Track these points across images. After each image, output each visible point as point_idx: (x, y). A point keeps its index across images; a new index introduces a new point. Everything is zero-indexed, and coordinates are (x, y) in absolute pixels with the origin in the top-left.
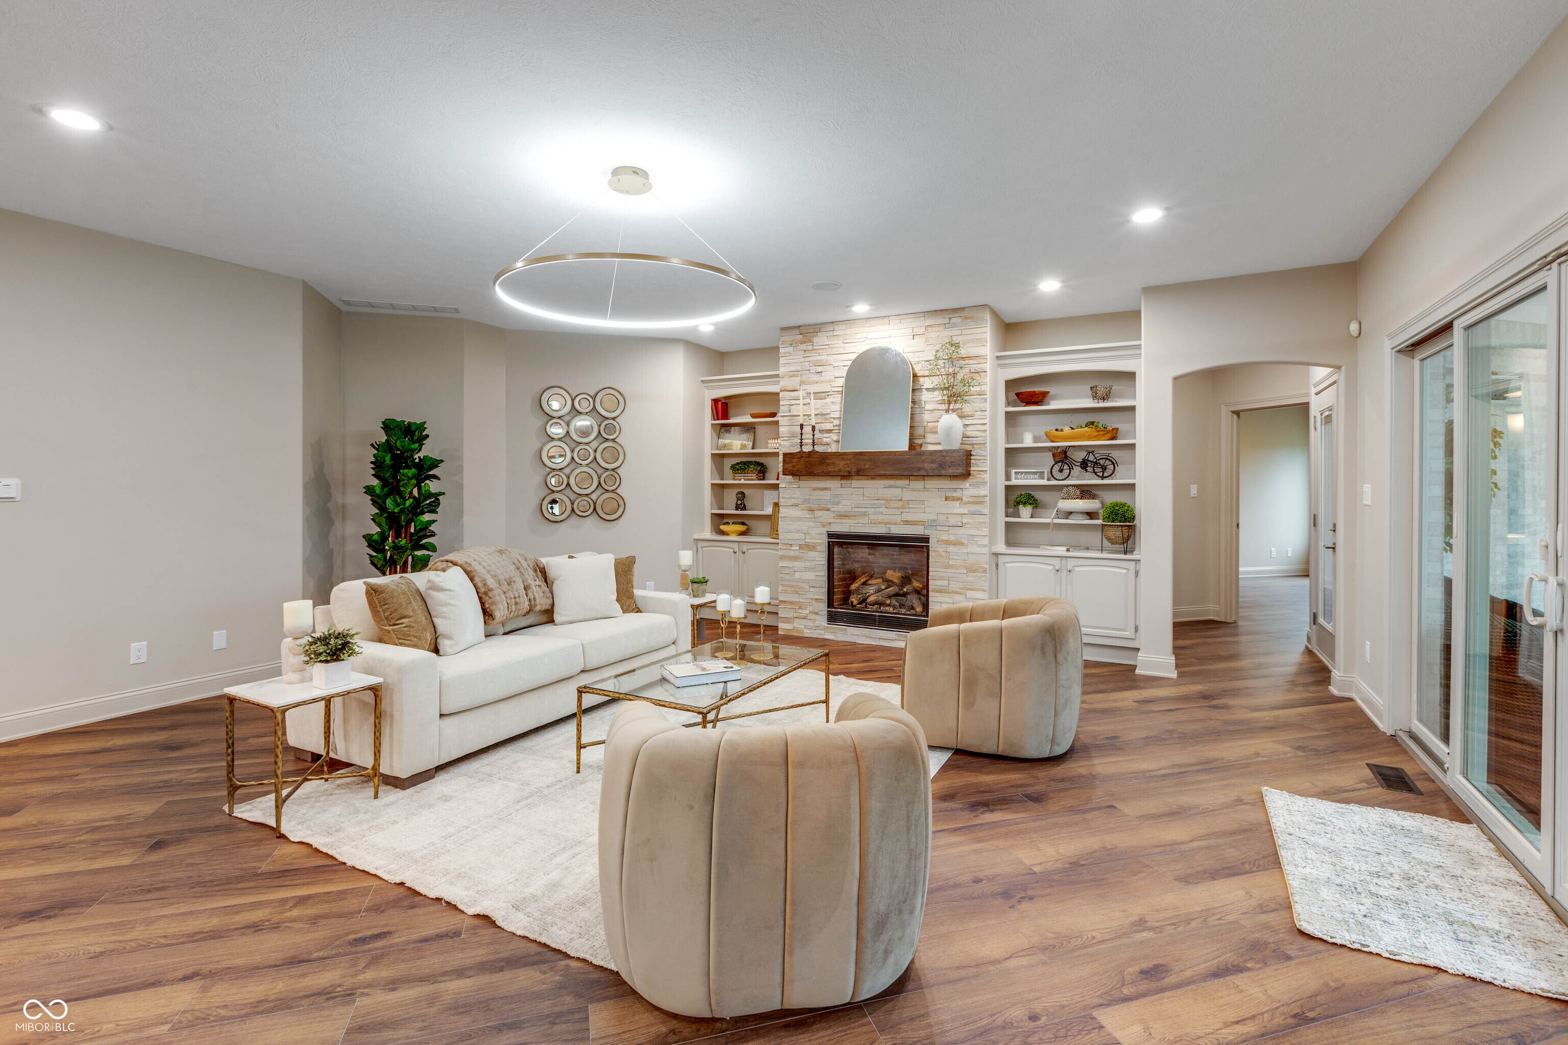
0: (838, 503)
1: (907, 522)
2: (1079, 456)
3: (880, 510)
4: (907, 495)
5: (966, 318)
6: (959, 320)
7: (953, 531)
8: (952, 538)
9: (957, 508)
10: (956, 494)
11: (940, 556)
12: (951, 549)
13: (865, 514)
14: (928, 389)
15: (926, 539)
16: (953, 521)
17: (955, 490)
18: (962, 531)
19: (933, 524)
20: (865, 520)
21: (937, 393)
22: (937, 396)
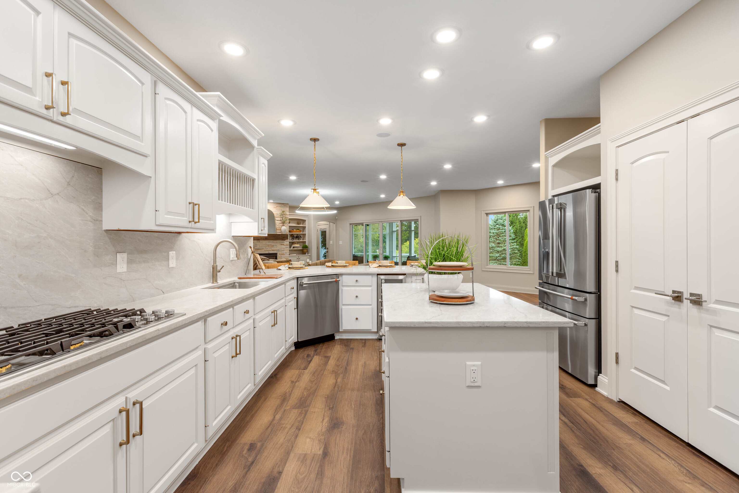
0: (256, 246)
1: (273, 250)
2: (295, 236)
3: (267, 248)
4: (273, 244)
5: (285, 206)
6: (283, 206)
7: (282, 252)
8: (282, 253)
9: (283, 247)
10: (283, 244)
11: (280, 257)
12: (282, 255)
13: (263, 249)
14: (277, 220)
15: (276, 254)
16: (282, 249)
17: (282, 243)
18: (284, 251)
19: (278, 250)
20: (263, 250)
21: (279, 221)
22: (280, 222)
